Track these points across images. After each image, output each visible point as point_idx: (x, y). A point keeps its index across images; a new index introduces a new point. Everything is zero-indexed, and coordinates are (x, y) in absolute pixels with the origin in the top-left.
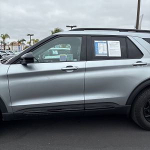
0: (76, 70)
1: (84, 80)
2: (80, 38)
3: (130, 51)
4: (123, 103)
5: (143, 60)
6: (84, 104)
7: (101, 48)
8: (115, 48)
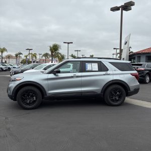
0: (78, 77)
1: (81, 81)
2: (79, 62)
3: (102, 68)
4: (99, 92)
5: (108, 72)
6: (81, 92)
7: (89, 67)
8: (95, 67)
